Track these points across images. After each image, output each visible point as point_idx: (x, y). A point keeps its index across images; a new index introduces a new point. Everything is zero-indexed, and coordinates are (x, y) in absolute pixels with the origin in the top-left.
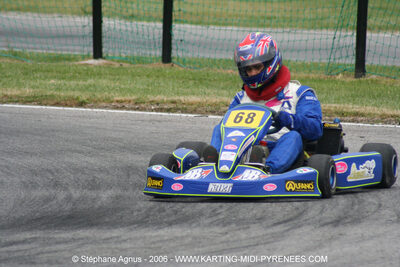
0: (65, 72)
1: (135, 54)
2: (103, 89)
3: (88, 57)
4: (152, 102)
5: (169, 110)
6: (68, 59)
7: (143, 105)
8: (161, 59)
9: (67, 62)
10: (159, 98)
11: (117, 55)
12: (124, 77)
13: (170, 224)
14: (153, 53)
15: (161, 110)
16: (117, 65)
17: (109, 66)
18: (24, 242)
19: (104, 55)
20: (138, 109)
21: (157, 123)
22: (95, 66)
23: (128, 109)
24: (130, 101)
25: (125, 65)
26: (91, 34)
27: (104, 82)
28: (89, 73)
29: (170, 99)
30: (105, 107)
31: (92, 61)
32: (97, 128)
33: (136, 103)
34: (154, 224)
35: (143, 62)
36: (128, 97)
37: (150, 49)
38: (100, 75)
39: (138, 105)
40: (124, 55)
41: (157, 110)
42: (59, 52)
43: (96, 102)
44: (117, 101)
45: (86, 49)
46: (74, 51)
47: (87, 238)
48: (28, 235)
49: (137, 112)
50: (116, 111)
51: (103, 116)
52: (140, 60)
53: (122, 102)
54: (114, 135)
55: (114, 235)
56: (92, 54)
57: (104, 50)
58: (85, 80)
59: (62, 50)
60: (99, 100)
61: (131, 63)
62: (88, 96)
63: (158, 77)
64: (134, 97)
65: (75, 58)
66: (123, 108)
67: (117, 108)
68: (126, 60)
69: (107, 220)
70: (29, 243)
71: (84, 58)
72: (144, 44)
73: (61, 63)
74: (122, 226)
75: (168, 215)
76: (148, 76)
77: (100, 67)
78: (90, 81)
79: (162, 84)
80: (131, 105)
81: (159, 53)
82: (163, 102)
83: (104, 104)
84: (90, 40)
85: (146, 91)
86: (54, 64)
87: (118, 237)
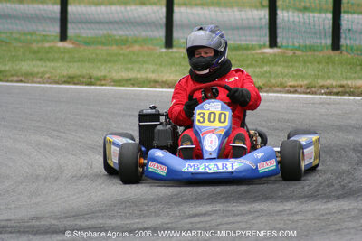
0: (243, 60)
1: (307, 43)
2: (277, 76)
3: (264, 46)
4: (322, 87)
5: (337, 94)
6: (247, 48)
7: (313, 89)
8: (330, 47)
9: (245, 52)
10: (328, 82)
11: (290, 44)
12: (297, 64)
13: (338, 198)
14: (323, 41)
15: (331, 93)
16: (291, 53)
17: (283, 55)
18: (205, 214)
19: (279, 44)
20: (309, 93)
21: (327, 106)
22: (271, 55)
23: (300, 93)
24: (302, 86)
25: (298, 53)
26: (267, 26)
27: (278, 69)
28: (265, 61)
29: (339, 83)
30: (280, 92)
31: (268, 50)
32: (272, 111)
33: (307, 88)
34: (322, 198)
35: (314, 50)
36: (301, 82)
37: (321, 38)
38: (275, 62)
39: (309, 89)
40: (297, 44)
41: (326, 94)
42: (239, 43)
43: (270, 87)
44: (290, 86)
45: (262, 39)
46: (252, 40)
47: (262, 211)
48: (208, 208)
49: (308, 96)
50: (289, 95)
51: (277, 100)
52: (312, 49)
53: (294, 87)
54: (286, 117)
55: (286, 208)
56: (268, 43)
57: (278, 40)
58: (262, 67)
59: (241, 40)
60: (274, 86)
61: (303, 51)
62: (264, 82)
63: (327, 63)
64: (305, 82)
65: (253, 48)
66: (295, 92)
67: (290, 92)
68: (299, 48)
69: (280, 194)
70: (210, 215)
71: (261, 47)
72: (315, 33)
73: (240, 53)
74: (294, 200)
75: (336, 190)
76: (318, 63)
77: (275, 55)
78: (266, 68)
79: (331, 70)
80: (303, 89)
81: (329, 41)
82: (332, 87)
83: (278, 89)
84: (266, 31)
85: (317, 77)
86: (234, 53)
87: (290, 210)
